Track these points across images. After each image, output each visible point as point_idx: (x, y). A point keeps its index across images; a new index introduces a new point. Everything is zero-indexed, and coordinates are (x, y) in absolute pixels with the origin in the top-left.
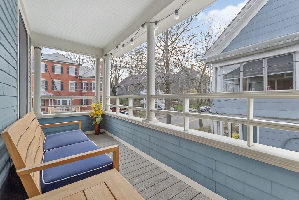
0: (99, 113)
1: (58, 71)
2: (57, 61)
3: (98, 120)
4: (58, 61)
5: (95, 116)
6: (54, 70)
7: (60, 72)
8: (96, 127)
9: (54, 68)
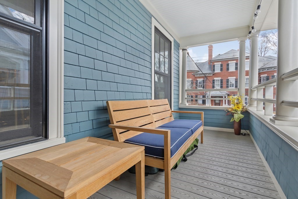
0: (237, 109)
1: (232, 69)
2: (231, 57)
3: (238, 117)
4: (233, 57)
5: (233, 112)
6: (229, 68)
7: (234, 68)
8: (236, 126)
9: (229, 66)
